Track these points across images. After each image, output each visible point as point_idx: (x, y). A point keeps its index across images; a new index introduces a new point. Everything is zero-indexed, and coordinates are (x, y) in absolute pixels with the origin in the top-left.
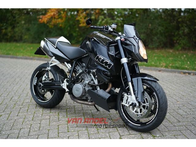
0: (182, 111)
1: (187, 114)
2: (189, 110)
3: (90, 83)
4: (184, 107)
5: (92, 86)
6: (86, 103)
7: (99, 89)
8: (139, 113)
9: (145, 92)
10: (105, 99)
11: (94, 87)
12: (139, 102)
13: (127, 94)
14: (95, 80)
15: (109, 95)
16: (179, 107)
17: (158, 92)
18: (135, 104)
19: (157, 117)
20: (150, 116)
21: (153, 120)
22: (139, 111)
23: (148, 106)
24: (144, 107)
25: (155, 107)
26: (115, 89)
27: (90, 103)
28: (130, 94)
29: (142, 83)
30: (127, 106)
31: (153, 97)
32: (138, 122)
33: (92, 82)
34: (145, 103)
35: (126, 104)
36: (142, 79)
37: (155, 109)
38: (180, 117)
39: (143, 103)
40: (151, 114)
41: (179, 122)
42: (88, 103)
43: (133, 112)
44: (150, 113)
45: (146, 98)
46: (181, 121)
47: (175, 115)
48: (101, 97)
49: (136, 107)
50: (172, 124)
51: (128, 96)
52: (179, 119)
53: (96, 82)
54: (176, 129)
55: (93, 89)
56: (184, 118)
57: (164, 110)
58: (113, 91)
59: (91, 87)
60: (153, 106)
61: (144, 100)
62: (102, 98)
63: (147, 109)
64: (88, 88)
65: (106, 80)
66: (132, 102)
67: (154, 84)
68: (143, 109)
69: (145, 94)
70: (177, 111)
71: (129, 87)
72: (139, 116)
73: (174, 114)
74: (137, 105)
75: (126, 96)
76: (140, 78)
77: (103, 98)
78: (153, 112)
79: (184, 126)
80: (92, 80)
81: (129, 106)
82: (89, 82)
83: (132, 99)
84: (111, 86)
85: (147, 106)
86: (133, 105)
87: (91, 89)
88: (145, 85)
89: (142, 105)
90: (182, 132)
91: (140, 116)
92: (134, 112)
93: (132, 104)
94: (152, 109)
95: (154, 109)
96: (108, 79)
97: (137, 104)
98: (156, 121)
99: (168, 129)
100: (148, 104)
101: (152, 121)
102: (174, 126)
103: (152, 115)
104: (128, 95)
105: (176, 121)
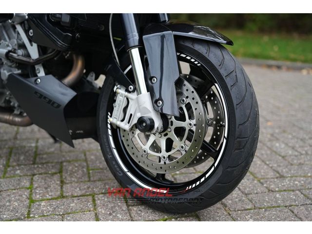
0: (283, 146)
1: (296, 153)
2: (301, 143)
3: (15, 55)
4: (286, 135)
5: (20, 64)
6: (7, 117)
7: (41, 73)
8: (164, 153)
9: (186, 82)
10: (59, 106)
11: (27, 68)
12: (164, 117)
13: (127, 91)
14: (32, 45)
15: (71, 94)
16: (272, 135)
17: (229, 82)
18: (148, 122)
19: (221, 168)
20: (198, 161)
21: (207, 176)
22: (163, 144)
23: (194, 128)
24: (180, 132)
25: (215, 133)
26: (96, 78)
27: (17, 119)
28: (136, 90)
29: (177, 51)
30: (125, 131)
31: (209, 99)
32: (159, 181)
33: (20, 52)
34: (184, 120)
35: (122, 121)
36: (176, 37)
37: (216, 138)
38: (281, 162)
39: (176, 118)
40: (201, 155)
41: (282, 177)
42: (11, 118)
43: (144, 147)
44: (201, 151)
45: (187, 101)
46: (285, 175)
47: (267, 155)
48: (45, 98)
49: (154, 131)
50: (262, 184)
51: (130, 95)
52: (279, 169)
53: (34, 52)
54: (276, 202)
55: (25, 75)
56: (292, 165)
57: (248, 145)
58: (90, 83)
59: (18, 68)
60: (210, 130)
61: (181, 109)
62: (50, 103)
63: (189, 139)
64: (11, 71)
65: (60, 43)
66: (139, 115)
67: (215, 54)
68: (176, 139)
69: (185, 88)
70: (269, 144)
71: (131, 69)
72: (162, 162)
73: (262, 154)
74: (156, 126)
75: (122, 95)
76: (170, 34)
77: (54, 103)
78: (209, 150)
79: (299, 190)
80: (22, 46)
81: (131, 129)
82: (10, 51)
83: (139, 106)
84: (83, 63)
85: (190, 130)
86: (145, 126)
87: (19, 75)
88: (185, 60)
89: (173, 128)
90: (295, 212)
91: (168, 162)
92: (147, 147)
93: (141, 120)
94: (208, 139)
95: (212, 140)
96: (64, 39)
97: (158, 123)
98: (218, 182)
99: (251, 201)
100: (194, 122)
101: (206, 180)
102: (269, 190)
103: (206, 158)
104: (130, 92)
105: (271, 174)
